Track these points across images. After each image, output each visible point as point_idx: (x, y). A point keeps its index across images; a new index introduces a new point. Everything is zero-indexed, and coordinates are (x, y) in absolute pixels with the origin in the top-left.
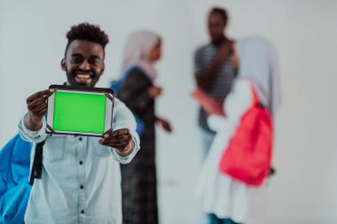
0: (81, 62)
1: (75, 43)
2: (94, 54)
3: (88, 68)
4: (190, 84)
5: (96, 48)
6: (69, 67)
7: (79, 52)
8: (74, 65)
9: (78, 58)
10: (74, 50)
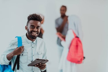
0: (34, 28)
2: (38, 25)
3: (36, 30)
4: (55, 31)
5: (39, 23)
6: (30, 30)
7: (33, 24)
8: (32, 29)
9: (33, 27)
10: (31, 24)
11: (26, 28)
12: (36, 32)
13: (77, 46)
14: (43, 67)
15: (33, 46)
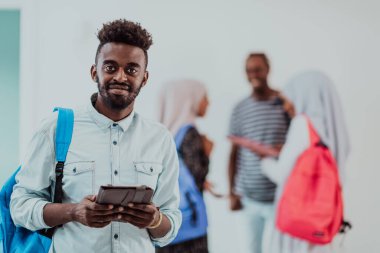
0: (117, 70)
1: (108, 46)
2: (133, 61)
6: (102, 80)
8: (107, 76)
9: (112, 66)
11: (94, 74)
12: (123, 84)
13: (315, 178)
15: (115, 138)
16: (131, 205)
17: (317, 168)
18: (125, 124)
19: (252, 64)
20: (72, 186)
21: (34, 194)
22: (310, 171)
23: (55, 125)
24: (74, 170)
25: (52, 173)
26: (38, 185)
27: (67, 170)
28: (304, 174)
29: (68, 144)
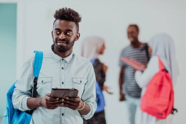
12: (63, 40)
13: (161, 86)
14: (76, 104)
15: (63, 66)
16: (67, 98)
17: (162, 81)
18: (68, 59)
19: (130, 30)
20: (41, 89)
21: (23, 93)
22: (158, 83)
23: (34, 59)
24: (42, 82)
25: (32, 83)
26: (25, 89)
27: (39, 81)
28: (156, 84)
29: (40, 68)
